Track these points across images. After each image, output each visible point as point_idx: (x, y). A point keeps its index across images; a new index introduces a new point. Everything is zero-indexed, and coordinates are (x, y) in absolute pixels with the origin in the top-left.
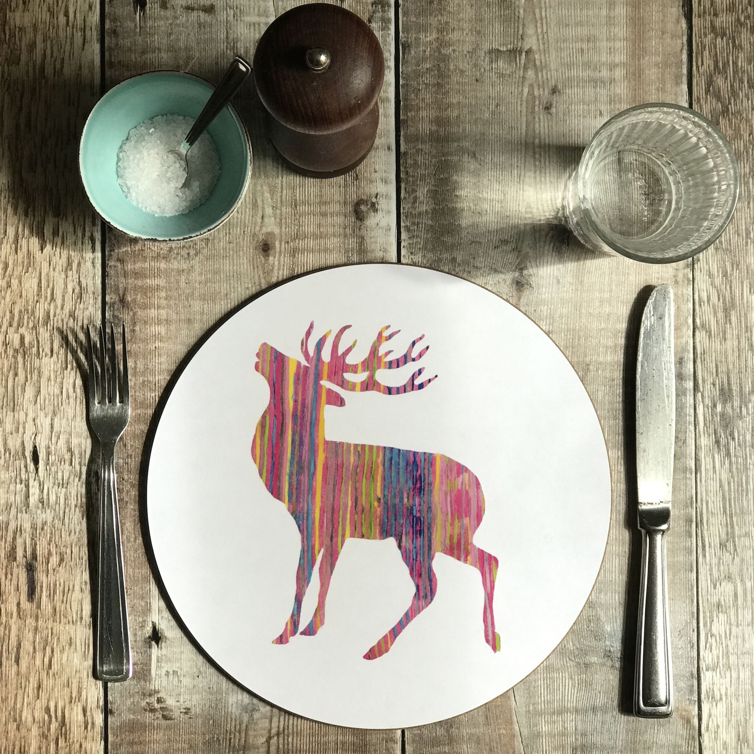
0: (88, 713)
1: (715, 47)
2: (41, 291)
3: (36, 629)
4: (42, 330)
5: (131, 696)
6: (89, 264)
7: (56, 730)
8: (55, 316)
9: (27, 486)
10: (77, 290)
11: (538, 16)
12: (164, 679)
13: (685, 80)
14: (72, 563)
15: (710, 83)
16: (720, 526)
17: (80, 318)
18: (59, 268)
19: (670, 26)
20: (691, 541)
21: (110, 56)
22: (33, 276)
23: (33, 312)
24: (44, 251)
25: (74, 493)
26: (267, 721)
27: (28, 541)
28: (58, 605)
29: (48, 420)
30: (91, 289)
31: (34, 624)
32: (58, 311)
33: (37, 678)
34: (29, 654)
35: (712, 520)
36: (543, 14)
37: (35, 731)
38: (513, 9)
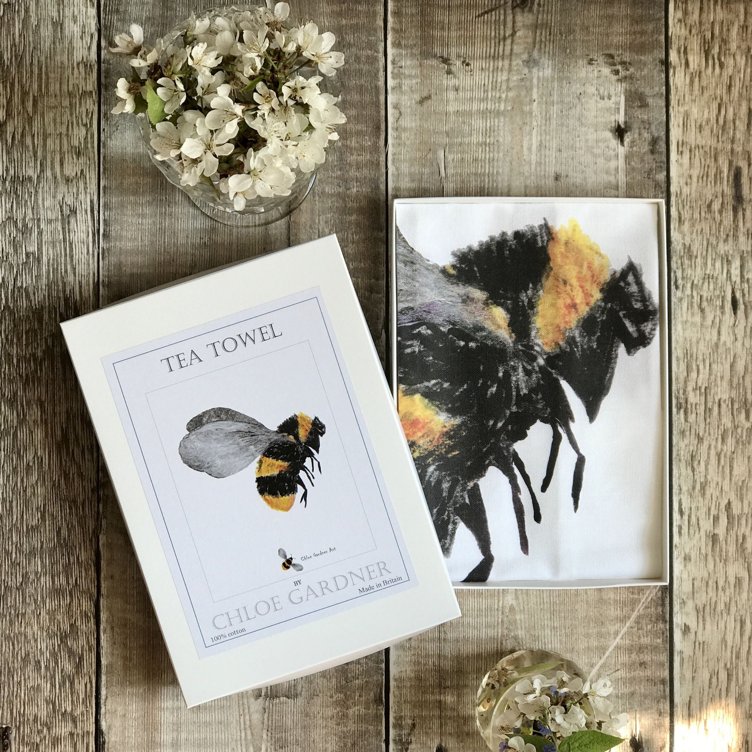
0: (683, 62)
1: (72, 701)
2: (730, 462)
3: (733, 142)
4: (729, 425)
5: (644, 77)
6: (684, 488)
7: (713, 47)
8: (717, 439)
9: (742, 276)
10: (696, 463)
11: (249, 733)
12: (613, 93)
13: (104, 670)
14: (700, 202)
15: (79, 666)
16: (76, 230)
17: (693, 436)
18: (713, 485)
19: (117, 723)
20: (104, 216)
21: (664, 691)
22: (737, 478)
23: (737, 442)
24: (726, 501)
25: (698, 269)
26: (515, 51)
27: (741, 224)
28: (713, 164)
29: (723, 338)
30: (683, 465)
31: (735, 146)
32: (713, 444)
33: (732, 95)
34: (740, 118)
35: (83, 236)
36: (243, 734)
37: (733, 46)
38: (273, 739)
